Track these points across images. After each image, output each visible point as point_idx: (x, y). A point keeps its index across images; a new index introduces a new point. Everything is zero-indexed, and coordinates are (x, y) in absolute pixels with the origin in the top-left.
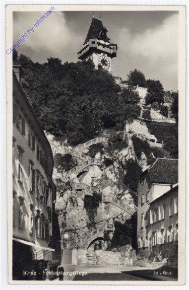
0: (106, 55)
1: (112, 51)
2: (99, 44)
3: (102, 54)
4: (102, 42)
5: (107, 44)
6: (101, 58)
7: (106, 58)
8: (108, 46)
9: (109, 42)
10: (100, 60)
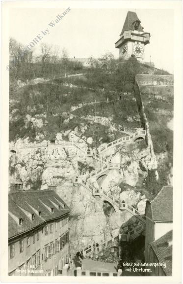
0: (140, 43)
1: (145, 40)
2: (133, 34)
3: (136, 43)
4: (136, 32)
5: (141, 33)
6: (135, 46)
7: (139, 46)
8: (141, 36)
9: (142, 31)
10: (134, 48)
